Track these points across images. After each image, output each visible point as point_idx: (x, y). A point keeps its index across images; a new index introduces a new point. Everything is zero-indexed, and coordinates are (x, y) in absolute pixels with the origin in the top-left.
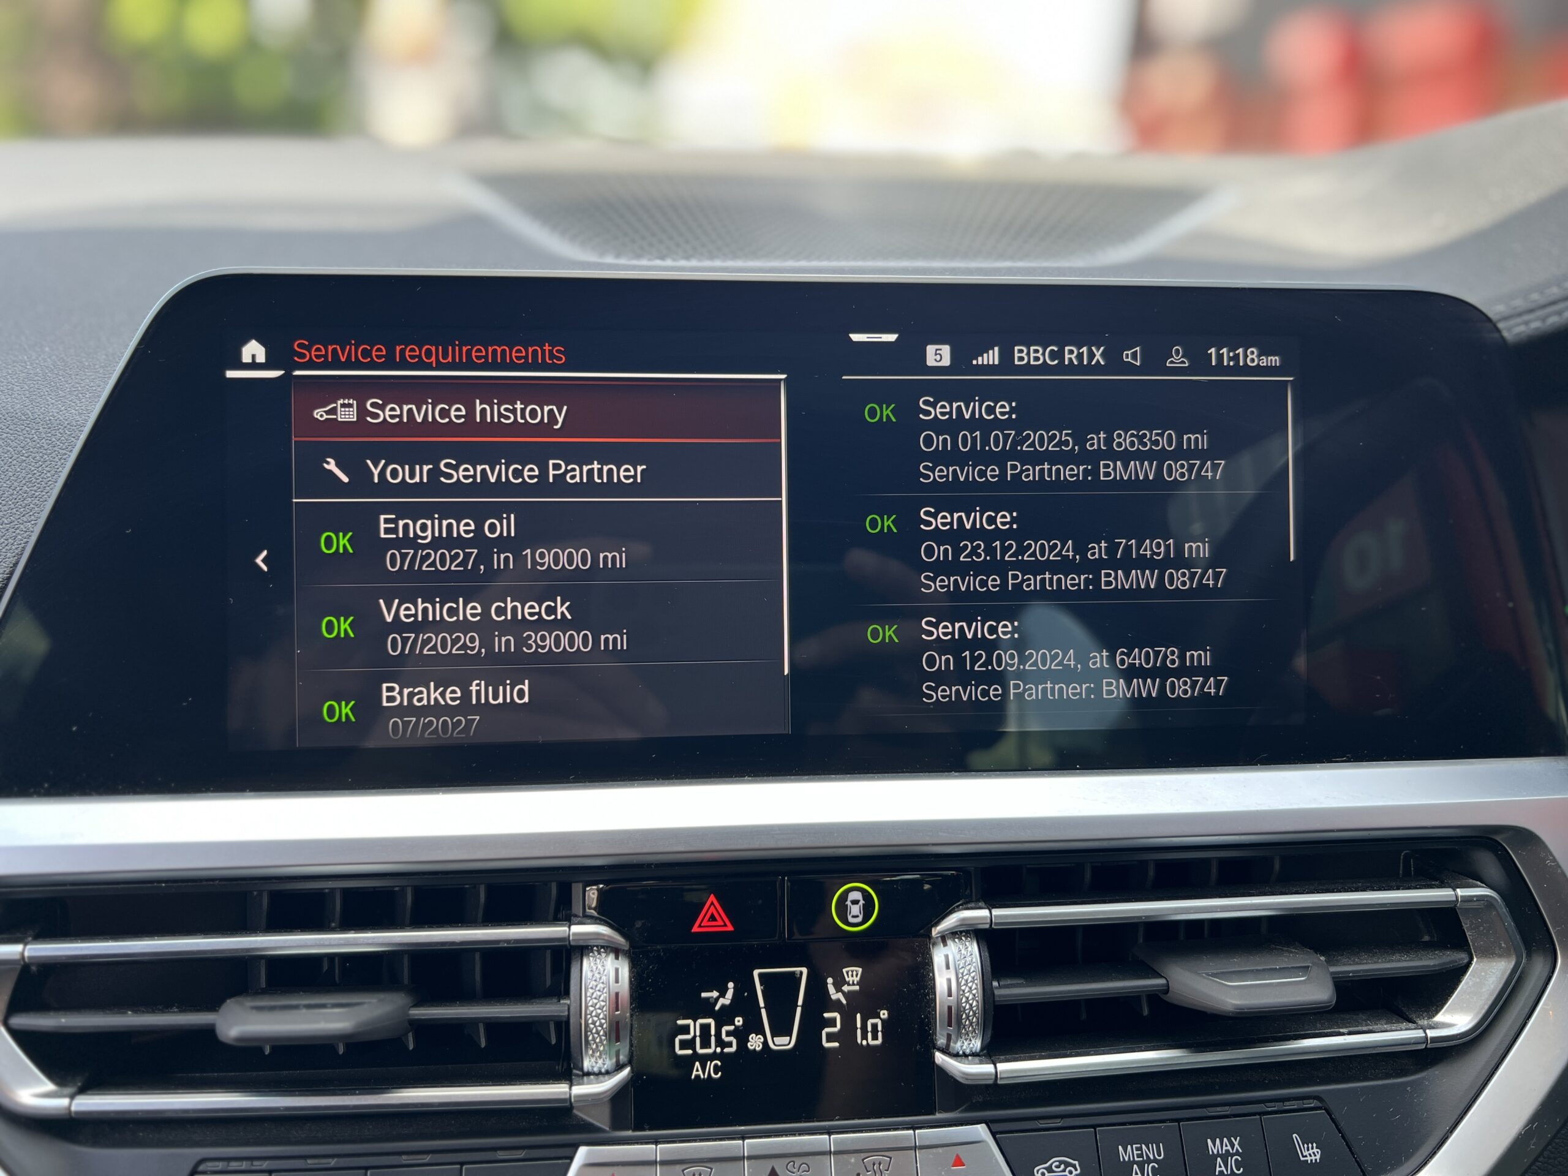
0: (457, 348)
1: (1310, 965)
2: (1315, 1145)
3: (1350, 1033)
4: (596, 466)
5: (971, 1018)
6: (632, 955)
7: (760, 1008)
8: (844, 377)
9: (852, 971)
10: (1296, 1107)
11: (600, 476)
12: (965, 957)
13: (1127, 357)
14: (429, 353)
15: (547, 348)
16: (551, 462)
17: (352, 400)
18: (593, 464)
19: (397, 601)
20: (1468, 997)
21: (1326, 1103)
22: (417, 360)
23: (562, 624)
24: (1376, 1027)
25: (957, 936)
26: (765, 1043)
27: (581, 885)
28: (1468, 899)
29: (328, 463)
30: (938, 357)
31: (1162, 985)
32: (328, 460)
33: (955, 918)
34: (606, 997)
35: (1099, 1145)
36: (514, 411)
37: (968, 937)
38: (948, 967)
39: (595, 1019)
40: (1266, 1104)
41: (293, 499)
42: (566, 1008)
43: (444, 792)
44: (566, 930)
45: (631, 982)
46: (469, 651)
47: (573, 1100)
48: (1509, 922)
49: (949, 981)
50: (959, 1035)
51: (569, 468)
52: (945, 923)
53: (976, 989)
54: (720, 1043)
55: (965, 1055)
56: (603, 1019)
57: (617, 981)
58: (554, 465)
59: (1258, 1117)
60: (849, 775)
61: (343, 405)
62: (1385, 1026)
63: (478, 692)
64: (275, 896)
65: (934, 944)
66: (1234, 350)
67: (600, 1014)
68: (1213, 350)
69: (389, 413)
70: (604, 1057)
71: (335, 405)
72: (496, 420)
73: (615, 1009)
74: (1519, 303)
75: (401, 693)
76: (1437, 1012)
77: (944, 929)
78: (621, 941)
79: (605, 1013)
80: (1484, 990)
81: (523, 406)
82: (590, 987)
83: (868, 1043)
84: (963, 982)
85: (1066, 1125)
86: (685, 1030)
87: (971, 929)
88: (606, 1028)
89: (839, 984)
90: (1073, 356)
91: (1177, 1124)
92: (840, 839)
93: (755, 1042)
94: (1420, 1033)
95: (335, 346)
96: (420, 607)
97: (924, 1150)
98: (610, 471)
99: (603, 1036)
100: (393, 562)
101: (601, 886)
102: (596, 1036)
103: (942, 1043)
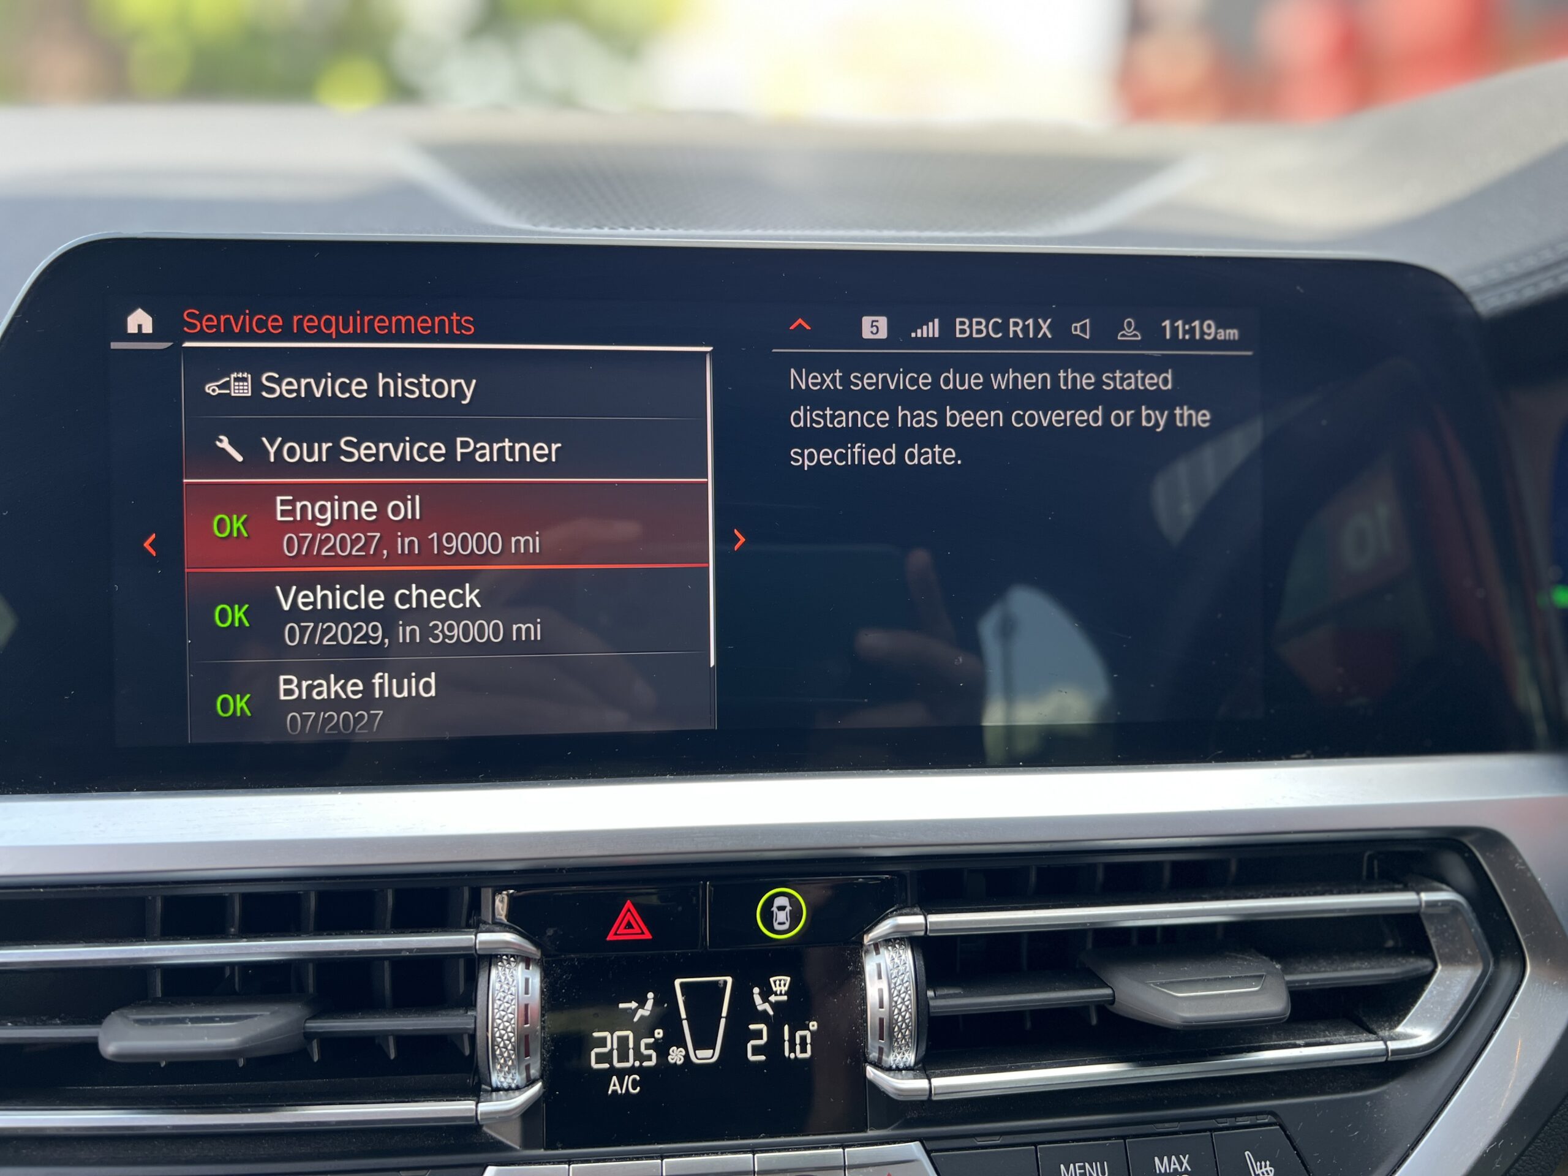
0: (358, 317)
1: (1265, 974)
2: (1268, 1163)
3: (1307, 1045)
4: (507, 444)
5: (903, 1031)
6: (544, 964)
7: (681, 1020)
8: (774, 350)
9: (780, 981)
10: (1248, 1122)
11: (512, 455)
12: (898, 966)
13: (1076, 330)
14: (328, 324)
15: (455, 317)
16: (459, 440)
17: (246, 374)
18: (504, 441)
19: (294, 588)
20: (1432, 1006)
21: (1280, 1118)
22: (316, 330)
23: (471, 613)
24: (1334, 1038)
25: (891, 943)
26: (687, 1056)
27: (490, 890)
28: (1432, 904)
29: (221, 441)
30: (874, 330)
31: (1108, 995)
32: (221, 437)
33: (888, 924)
34: (514, 1009)
35: (1040, 1163)
36: (419, 385)
37: (902, 944)
38: (880, 977)
39: (503, 1032)
40: (1218, 1120)
41: (182, 478)
42: (473, 1021)
43: (343, 792)
44: (472, 939)
45: (542, 992)
46: (371, 642)
47: (479, 1118)
48: (1476, 928)
49: (881, 991)
50: (891, 1048)
51: (478, 446)
52: (878, 929)
53: (909, 1000)
54: (639, 1056)
55: (898, 1069)
56: (511, 1032)
57: (527, 992)
58: (462, 442)
59: (1208, 1133)
60: (777, 774)
61: (237, 379)
62: (1344, 1037)
63: (382, 685)
64: (168, 901)
65: (867, 952)
66: (1190, 322)
67: (507, 1027)
68: (1167, 323)
69: (286, 388)
70: (513, 1071)
71: (228, 379)
72: (400, 395)
73: (524, 1023)
74: (1495, 275)
75: (299, 686)
76: (1399, 1022)
77: (877, 936)
78: (531, 950)
79: (513, 1026)
80: (1448, 999)
81: (429, 380)
82: (498, 998)
83: (796, 1057)
84: (896, 993)
85: (1004, 1142)
86: (602, 1042)
87: (905, 936)
88: (514, 1042)
89: (766, 994)
90: (1018, 329)
91: (1122, 1141)
92: (764, 842)
93: (676, 1056)
94: (1379, 1045)
95: (228, 316)
96: (319, 595)
97: (854, 1170)
98: (523, 449)
99: (511, 1050)
100: (290, 546)
101: (511, 891)
102: (504, 1050)
103: (874, 1056)
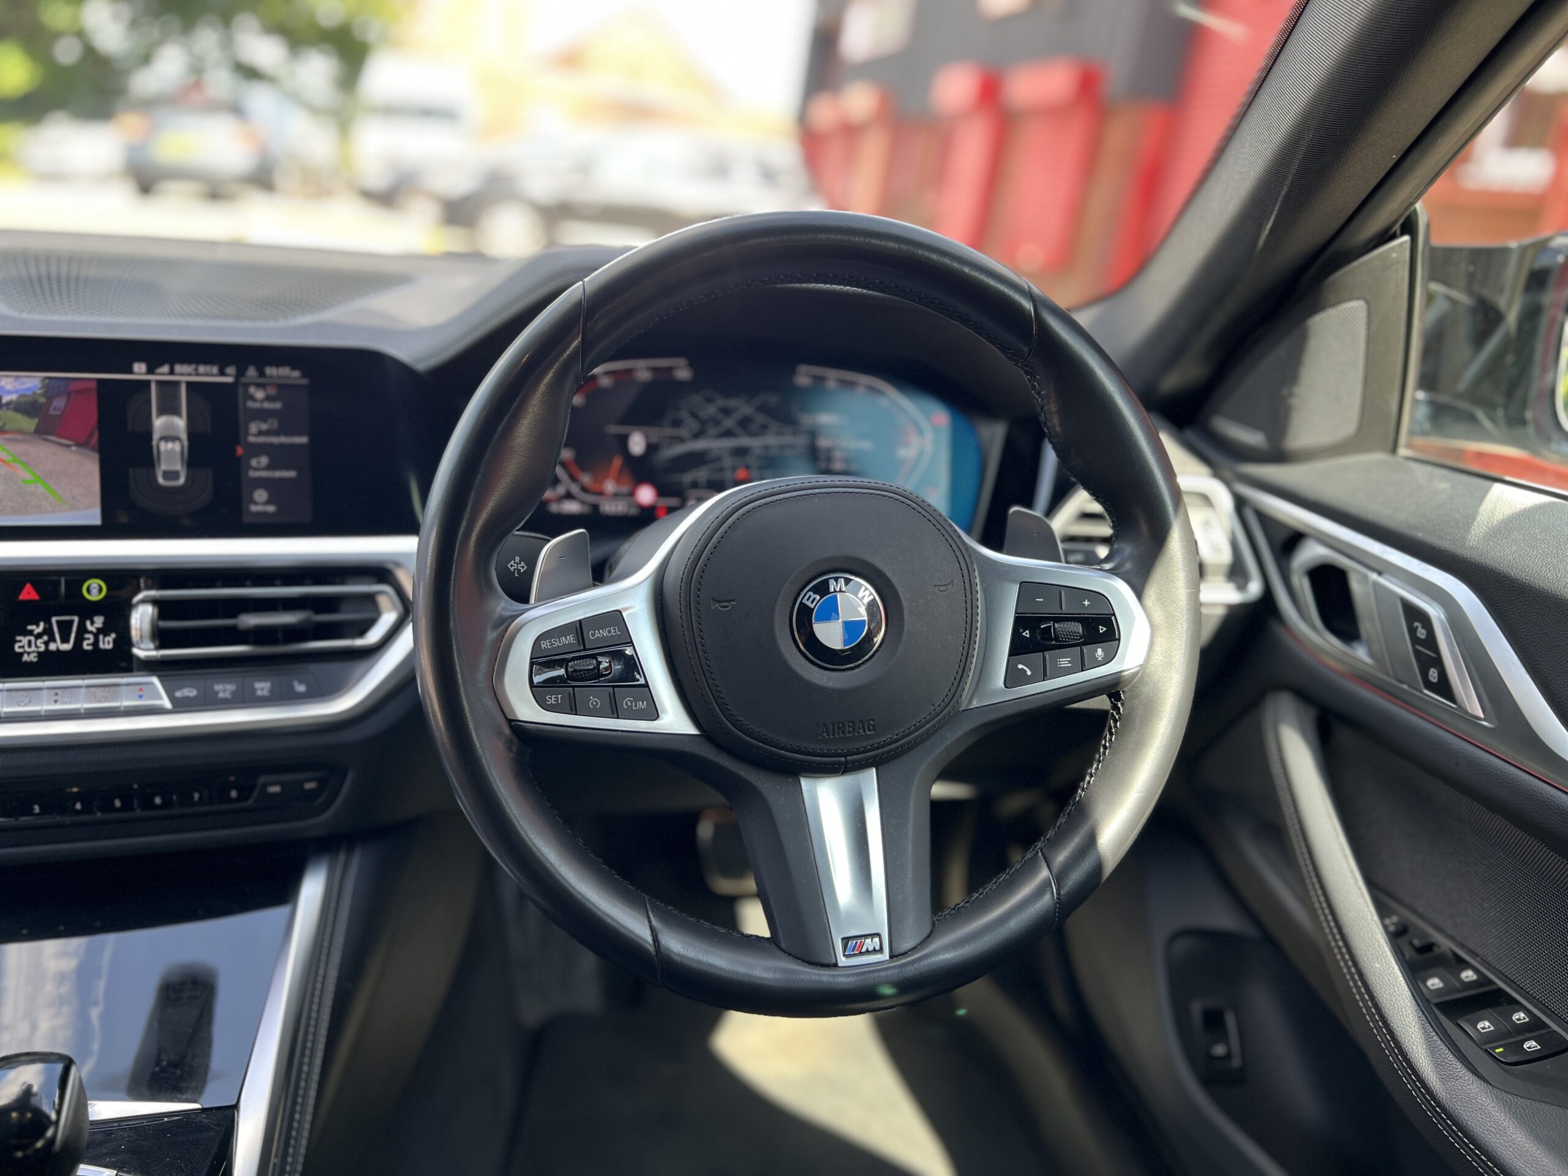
5: (148, 635)
7: (55, 633)
9: (98, 618)
12: (147, 611)
25: (144, 602)
26: (58, 647)
31: (236, 622)
33: (143, 595)
37: (148, 602)
48: (396, 600)
49: (137, 619)
50: (142, 641)
52: (138, 597)
53: (149, 625)
54: (36, 646)
55: (146, 648)
65: (132, 607)
77: (137, 600)
83: (105, 647)
86: (20, 641)
87: (151, 599)
89: (92, 623)
91: (243, 678)
93: (52, 647)
97: (126, 686)
103: (135, 645)
